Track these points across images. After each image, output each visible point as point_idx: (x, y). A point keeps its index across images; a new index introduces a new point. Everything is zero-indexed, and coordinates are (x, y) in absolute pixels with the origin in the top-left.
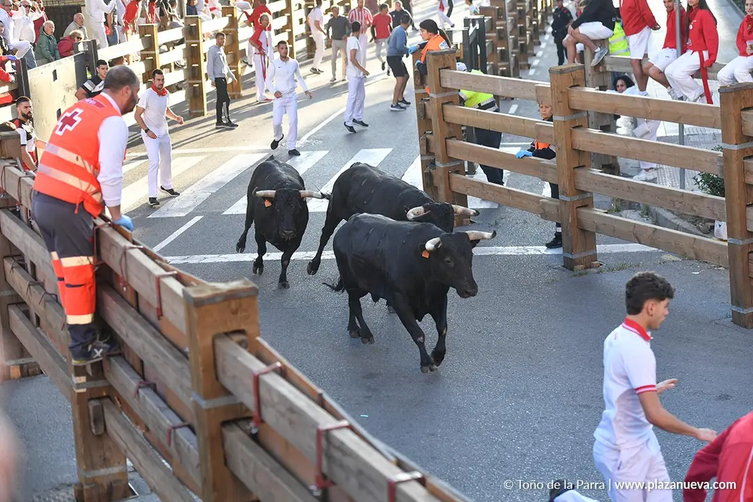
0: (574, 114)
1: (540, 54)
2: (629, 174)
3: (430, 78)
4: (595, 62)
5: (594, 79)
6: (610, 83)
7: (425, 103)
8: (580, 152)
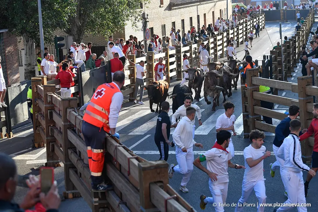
3: (248, 80)
7: (245, 90)
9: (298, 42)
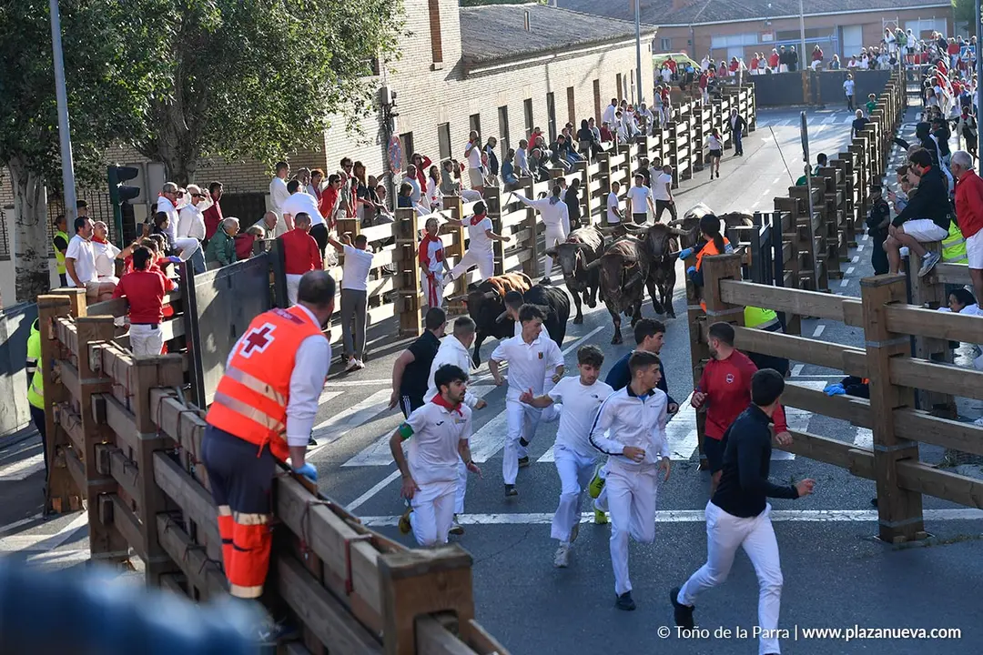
0: (893, 338)
1: (856, 259)
4: (923, 270)
7: (701, 322)
8: (902, 389)
9: (859, 170)
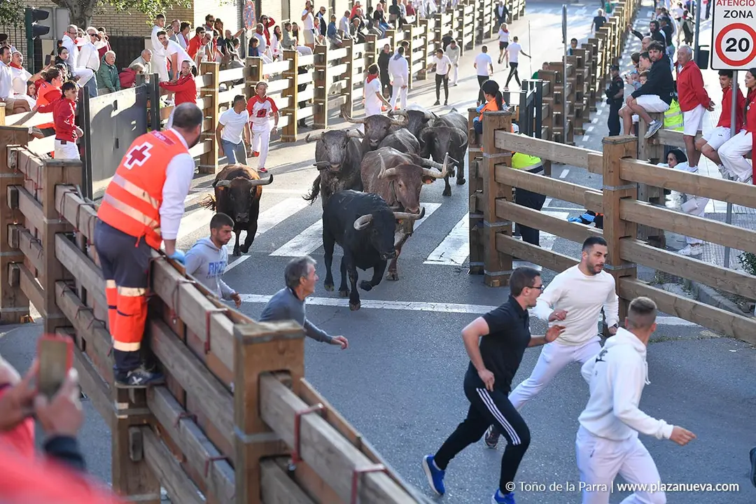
0: (624, 184)
1: (595, 120)
2: (675, 247)
3: (485, 137)
4: (648, 134)
5: (647, 151)
6: (662, 157)
7: (478, 162)
8: (627, 223)
9: (603, 52)
